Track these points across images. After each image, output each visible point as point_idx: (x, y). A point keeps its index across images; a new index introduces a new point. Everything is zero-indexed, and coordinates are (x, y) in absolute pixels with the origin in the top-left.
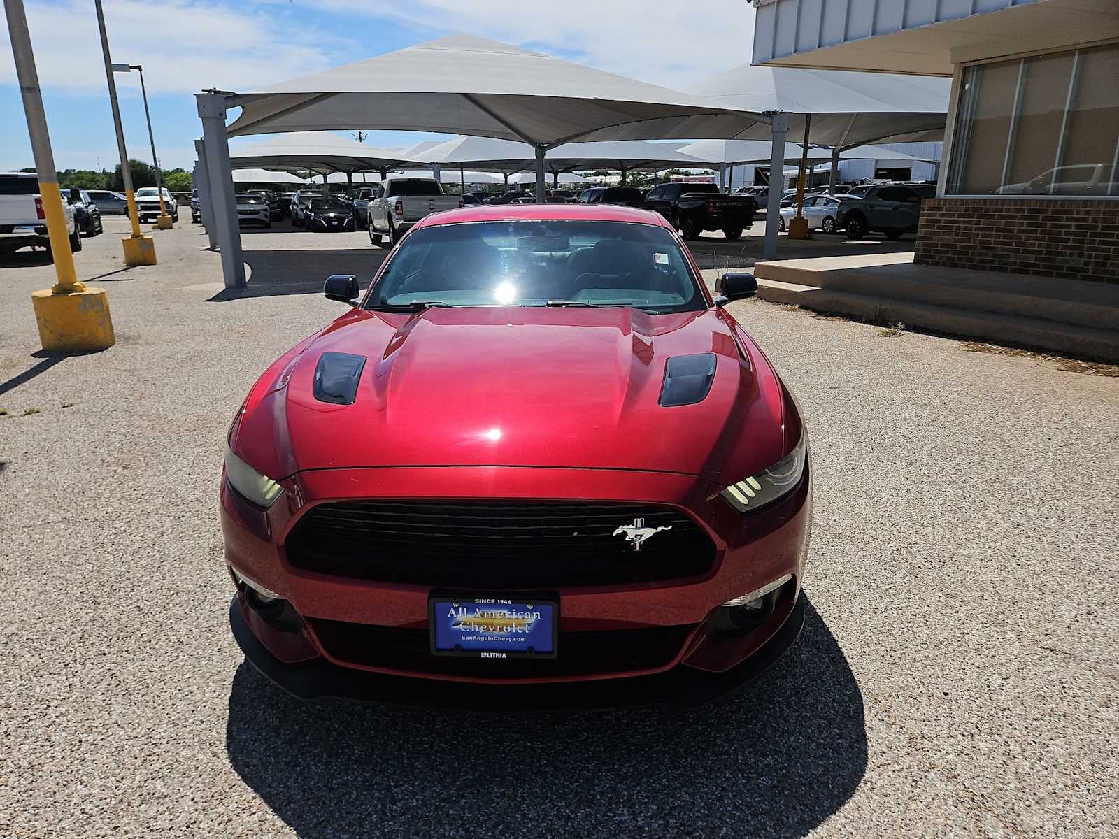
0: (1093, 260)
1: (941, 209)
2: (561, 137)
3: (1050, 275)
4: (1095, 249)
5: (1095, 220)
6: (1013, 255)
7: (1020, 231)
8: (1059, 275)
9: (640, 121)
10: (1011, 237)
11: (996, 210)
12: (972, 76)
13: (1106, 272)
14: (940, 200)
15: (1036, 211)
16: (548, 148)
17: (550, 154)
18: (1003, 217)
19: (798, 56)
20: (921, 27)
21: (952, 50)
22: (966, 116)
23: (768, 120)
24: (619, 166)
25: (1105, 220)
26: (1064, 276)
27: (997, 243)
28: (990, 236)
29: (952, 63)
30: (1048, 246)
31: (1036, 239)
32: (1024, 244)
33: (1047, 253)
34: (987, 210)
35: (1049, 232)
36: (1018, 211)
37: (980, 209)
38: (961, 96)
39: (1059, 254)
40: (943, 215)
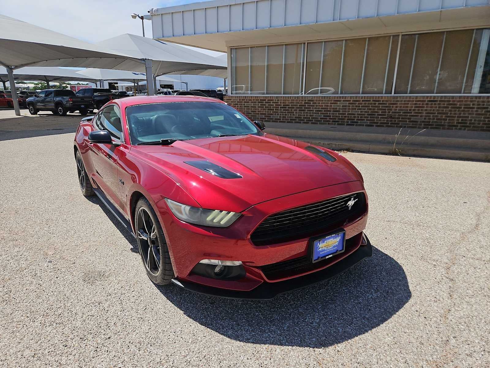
0: (282, 116)
1: (231, 100)
2: (23, 63)
3: (270, 121)
4: (282, 112)
5: (281, 103)
6: (257, 115)
7: (258, 107)
8: (273, 121)
9: (73, 58)
10: (256, 109)
11: (249, 100)
12: (234, 51)
13: (286, 120)
14: (230, 96)
15: (262, 100)
16: (14, 68)
17: (16, 72)
18: (252, 102)
19: (173, 37)
20: (225, 32)
21: (226, 42)
22: (234, 65)
23: (143, 62)
24: (45, 79)
25: (283, 103)
26: (274, 121)
27: (252, 111)
28: (249, 109)
29: (226, 46)
30: (268, 112)
31: (264, 109)
32: (260, 111)
33: (268, 114)
34: (247, 100)
35: (267, 107)
36: (257, 100)
37: (244, 100)
38: (231, 59)
39: (271, 114)
40: (232, 102)
